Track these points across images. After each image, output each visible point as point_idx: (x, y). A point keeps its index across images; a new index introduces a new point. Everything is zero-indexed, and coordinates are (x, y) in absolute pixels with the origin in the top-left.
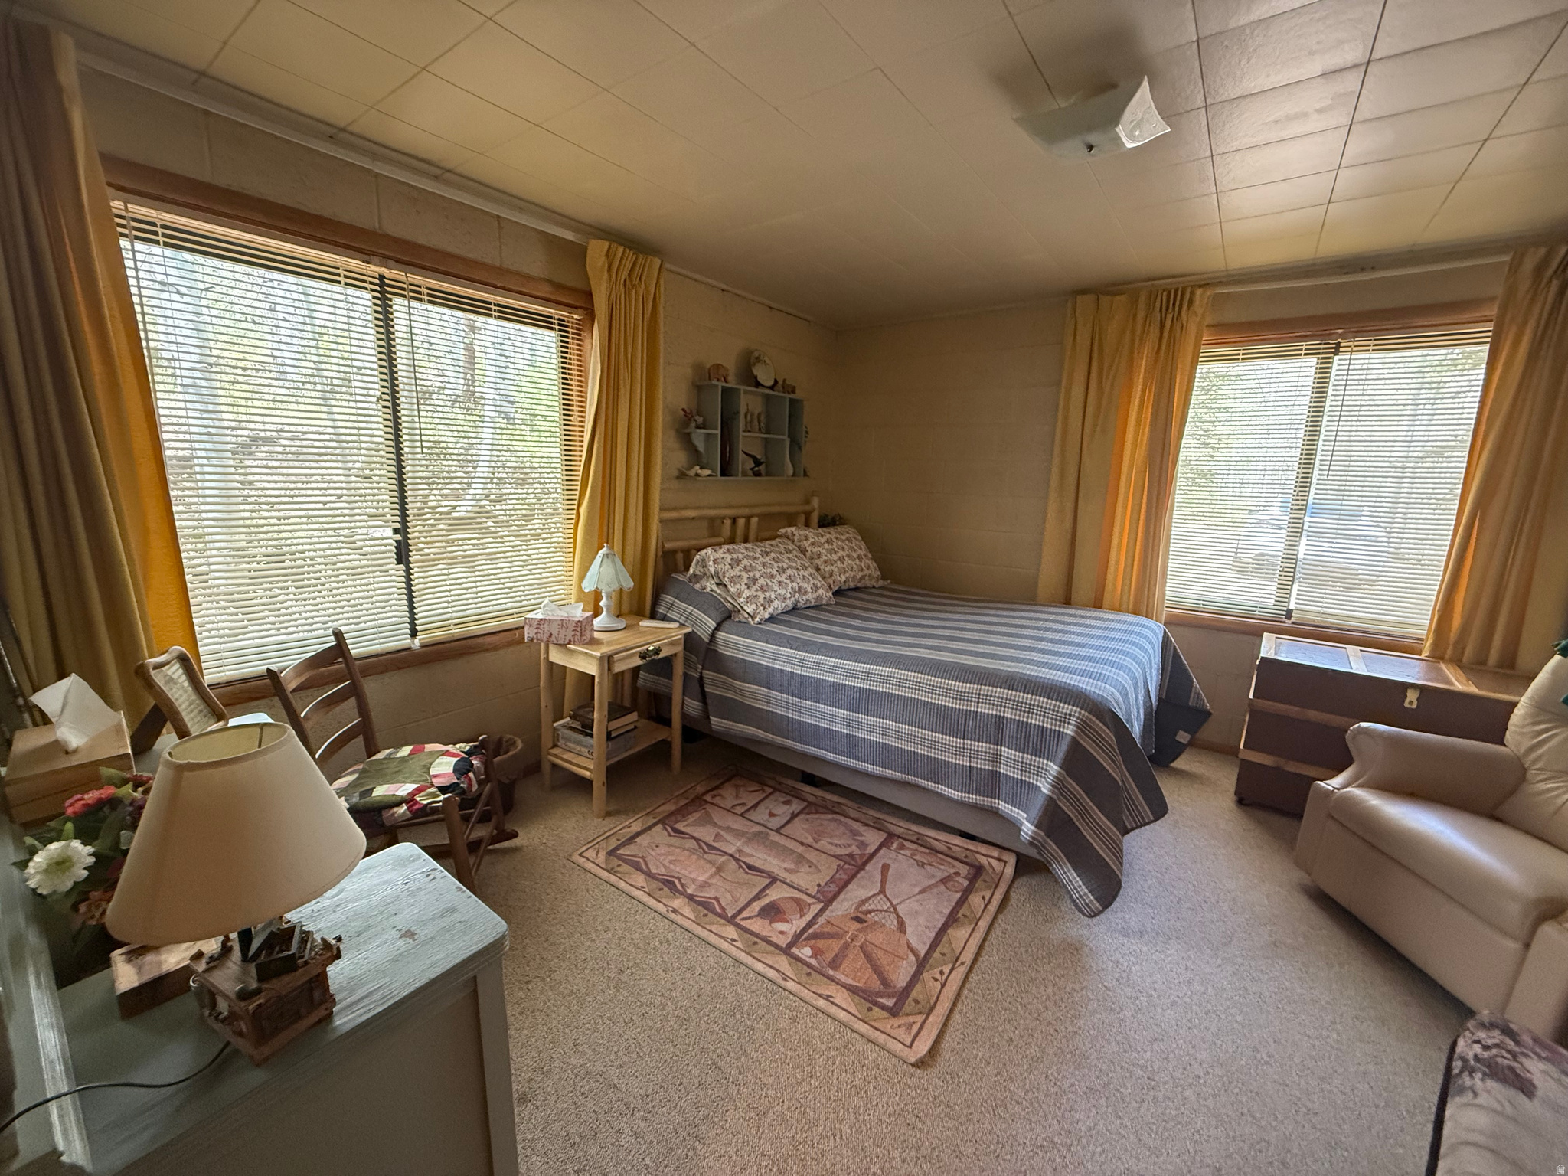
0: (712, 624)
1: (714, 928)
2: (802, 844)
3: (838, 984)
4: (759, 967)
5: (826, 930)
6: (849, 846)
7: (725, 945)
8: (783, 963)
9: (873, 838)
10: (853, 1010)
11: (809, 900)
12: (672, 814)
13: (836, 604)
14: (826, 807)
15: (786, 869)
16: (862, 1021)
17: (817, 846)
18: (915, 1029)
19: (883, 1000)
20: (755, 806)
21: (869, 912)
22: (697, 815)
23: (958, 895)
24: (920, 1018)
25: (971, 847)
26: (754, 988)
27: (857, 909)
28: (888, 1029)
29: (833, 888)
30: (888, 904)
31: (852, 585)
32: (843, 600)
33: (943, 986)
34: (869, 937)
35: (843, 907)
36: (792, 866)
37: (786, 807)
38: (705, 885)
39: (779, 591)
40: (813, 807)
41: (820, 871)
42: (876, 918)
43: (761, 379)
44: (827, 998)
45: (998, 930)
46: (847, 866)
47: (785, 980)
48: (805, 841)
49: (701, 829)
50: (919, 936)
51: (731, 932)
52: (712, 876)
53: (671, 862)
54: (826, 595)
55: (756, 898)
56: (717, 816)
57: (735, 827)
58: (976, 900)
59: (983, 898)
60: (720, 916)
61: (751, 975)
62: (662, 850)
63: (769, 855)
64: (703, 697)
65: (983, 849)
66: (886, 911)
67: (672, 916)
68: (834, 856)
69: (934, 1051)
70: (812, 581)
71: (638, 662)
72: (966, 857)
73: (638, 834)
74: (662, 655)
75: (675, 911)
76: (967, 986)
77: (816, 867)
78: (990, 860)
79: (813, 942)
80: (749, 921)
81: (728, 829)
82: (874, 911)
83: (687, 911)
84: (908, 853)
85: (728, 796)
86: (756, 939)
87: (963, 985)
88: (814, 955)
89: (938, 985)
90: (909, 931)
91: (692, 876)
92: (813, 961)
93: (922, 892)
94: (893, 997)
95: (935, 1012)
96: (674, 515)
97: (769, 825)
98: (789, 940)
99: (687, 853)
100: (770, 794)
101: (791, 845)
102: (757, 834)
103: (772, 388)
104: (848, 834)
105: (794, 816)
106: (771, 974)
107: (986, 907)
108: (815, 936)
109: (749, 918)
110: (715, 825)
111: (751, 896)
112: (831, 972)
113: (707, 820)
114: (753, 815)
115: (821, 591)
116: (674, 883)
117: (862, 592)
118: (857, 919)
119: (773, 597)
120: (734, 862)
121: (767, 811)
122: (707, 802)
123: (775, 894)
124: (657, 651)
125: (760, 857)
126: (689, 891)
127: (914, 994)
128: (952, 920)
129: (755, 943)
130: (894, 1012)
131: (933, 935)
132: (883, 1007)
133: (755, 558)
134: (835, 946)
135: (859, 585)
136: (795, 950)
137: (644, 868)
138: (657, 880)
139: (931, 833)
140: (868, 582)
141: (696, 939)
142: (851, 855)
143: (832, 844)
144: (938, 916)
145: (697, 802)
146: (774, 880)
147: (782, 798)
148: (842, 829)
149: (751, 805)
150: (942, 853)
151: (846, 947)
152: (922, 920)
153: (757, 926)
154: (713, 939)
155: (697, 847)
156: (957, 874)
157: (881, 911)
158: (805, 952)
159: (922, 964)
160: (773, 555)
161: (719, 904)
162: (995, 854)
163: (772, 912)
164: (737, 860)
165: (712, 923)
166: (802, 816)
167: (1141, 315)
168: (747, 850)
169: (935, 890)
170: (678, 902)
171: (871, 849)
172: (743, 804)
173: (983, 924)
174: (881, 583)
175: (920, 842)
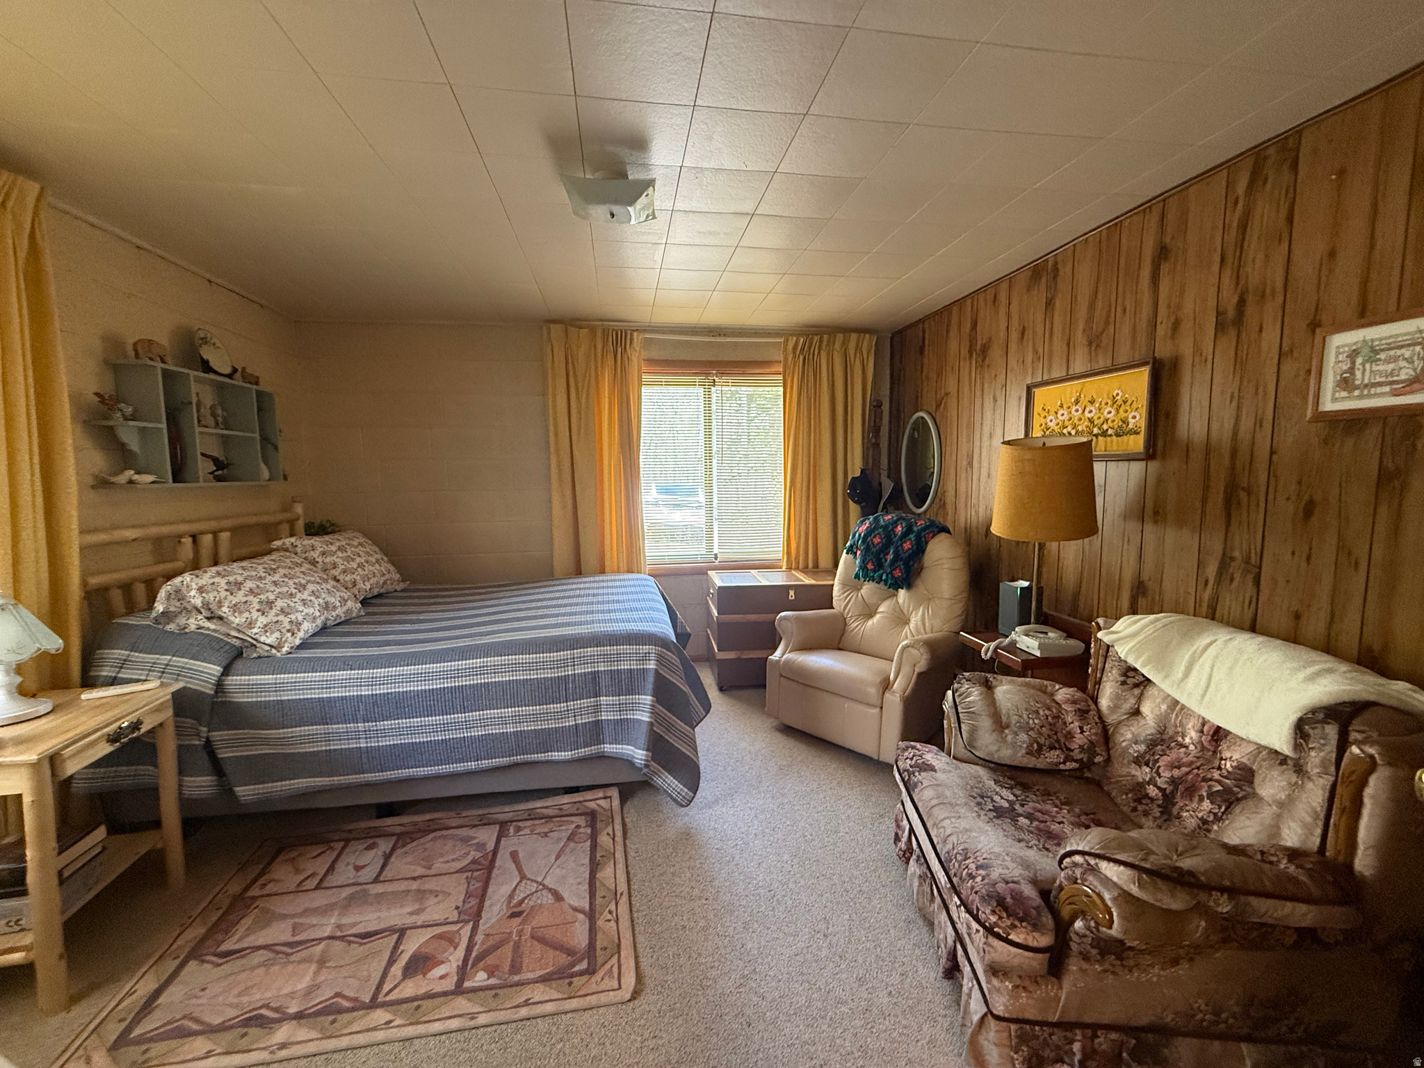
0: (216, 669)
1: (355, 1028)
2: (414, 879)
3: (529, 983)
4: (437, 1027)
5: (489, 944)
6: (467, 854)
7: (380, 1035)
8: (462, 1004)
9: (487, 836)
10: (556, 995)
11: (455, 928)
12: (203, 939)
13: (367, 614)
14: (420, 831)
15: (411, 914)
16: (569, 998)
17: (433, 872)
18: (615, 970)
19: (577, 968)
20: (331, 869)
21: (522, 902)
22: (247, 922)
23: (589, 843)
24: (614, 960)
25: (577, 799)
26: (442, 1052)
27: (508, 907)
28: (594, 988)
29: (473, 902)
30: (535, 885)
31: (376, 592)
32: (371, 609)
33: (617, 921)
34: (534, 923)
35: (494, 910)
36: (417, 906)
37: (372, 853)
38: (309, 992)
39: (306, 611)
40: (404, 838)
41: (449, 894)
42: (532, 903)
43: (214, 364)
44: (527, 1003)
45: (632, 854)
46: (476, 874)
47: (472, 1018)
48: (416, 874)
49: (263, 933)
50: (576, 896)
51: (380, 1016)
52: (316, 974)
53: (240, 995)
54: (354, 606)
55: (391, 962)
56: (279, 906)
57: (316, 904)
58: (604, 839)
59: (608, 834)
60: (353, 1010)
61: (432, 1042)
62: (214, 989)
63: (380, 911)
64: (217, 767)
65: (589, 795)
66: (536, 892)
67: (284, 1053)
68: (457, 872)
69: (639, 978)
70: (338, 594)
71: (107, 749)
72: (578, 809)
73: (157, 993)
74: (144, 729)
75: (283, 1046)
76: (634, 909)
77: (442, 892)
78: (598, 802)
79: (481, 964)
80: (396, 991)
81: (307, 912)
82: (525, 898)
83: (303, 1033)
84: (527, 831)
85: (284, 875)
86: (416, 1004)
87: (631, 911)
88: (491, 975)
89: (613, 924)
90: (565, 896)
91: (285, 991)
92: (492, 981)
93: (558, 857)
94: (583, 959)
95: (623, 946)
96: (102, 537)
97: (361, 880)
98: (455, 978)
99: (261, 970)
100: (343, 848)
101: (403, 886)
102: (351, 898)
103: (230, 376)
104: (459, 843)
105: (387, 857)
106: (454, 1024)
107: (613, 839)
108: (481, 957)
109: (395, 987)
110: (284, 917)
111: (384, 963)
112: (516, 978)
113: (268, 918)
114: (333, 880)
115: (350, 604)
116: (262, 1016)
117: (387, 598)
118: (514, 915)
119: (300, 618)
120: (338, 943)
121: (351, 867)
122: (254, 898)
123: (410, 947)
124: (136, 726)
125: (369, 919)
126: (292, 1010)
127: (599, 945)
128: (594, 867)
129: (418, 1007)
130: (591, 971)
131: (586, 887)
132: (581, 973)
133: (261, 578)
134: (507, 952)
135: (382, 591)
136: (467, 984)
137: (195, 1027)
138: (231, 1027)
139: (539, 804)
140: (391, 588)
141: (335, 1056)
142: (474, 862)
143: (448, 862)
144: (583, 869)
145: (240, 905)
146: (402, 932)
147: (361, 846)
148: (450, 844)
149: (322, 872)
150: (556, 817)
151: (517, 946)
152: (571, 881)
153: (409, 989)
154: (361, 1039)
155: (271, 955)
156: (578, 827)
157: (532, 894)
158: (480, 978)
159: (592, 915)
160: (282, 571)
161: (344, 997)
162: (601, 795)
163: (420, 964)
164: (341, 938)
165: (350, 1023)
166: (399, 852)
167: (600, 347)
168: (345, 921)
169: (568, 850)
170: (283, 1033)
171: (490, 846)
172: (313, 875)
173: (619, 855)
174: (401, 586)
175: (532, 816)
